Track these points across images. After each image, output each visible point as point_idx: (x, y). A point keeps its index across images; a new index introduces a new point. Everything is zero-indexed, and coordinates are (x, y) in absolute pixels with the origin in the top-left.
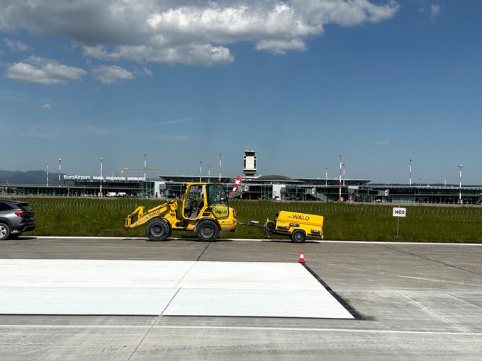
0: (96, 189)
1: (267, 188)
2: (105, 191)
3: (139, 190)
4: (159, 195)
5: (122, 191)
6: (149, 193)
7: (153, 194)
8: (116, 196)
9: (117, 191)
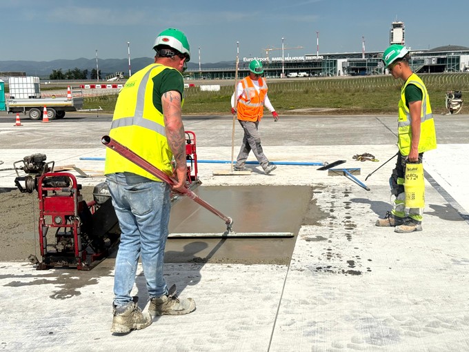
0: (278, 71)
1: (454, 59)
2: (287, 72)
3: (321, 70)
4: (342, 73)
5: (302, 71)
6: (332, 71)
7: (335, 73)
8: (297, 77)
9: (298, 71)
